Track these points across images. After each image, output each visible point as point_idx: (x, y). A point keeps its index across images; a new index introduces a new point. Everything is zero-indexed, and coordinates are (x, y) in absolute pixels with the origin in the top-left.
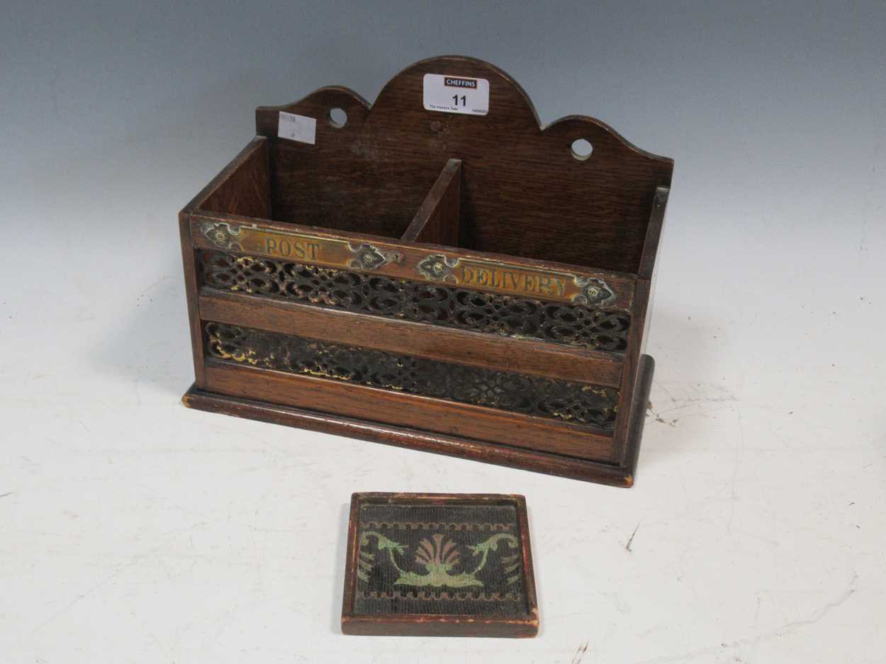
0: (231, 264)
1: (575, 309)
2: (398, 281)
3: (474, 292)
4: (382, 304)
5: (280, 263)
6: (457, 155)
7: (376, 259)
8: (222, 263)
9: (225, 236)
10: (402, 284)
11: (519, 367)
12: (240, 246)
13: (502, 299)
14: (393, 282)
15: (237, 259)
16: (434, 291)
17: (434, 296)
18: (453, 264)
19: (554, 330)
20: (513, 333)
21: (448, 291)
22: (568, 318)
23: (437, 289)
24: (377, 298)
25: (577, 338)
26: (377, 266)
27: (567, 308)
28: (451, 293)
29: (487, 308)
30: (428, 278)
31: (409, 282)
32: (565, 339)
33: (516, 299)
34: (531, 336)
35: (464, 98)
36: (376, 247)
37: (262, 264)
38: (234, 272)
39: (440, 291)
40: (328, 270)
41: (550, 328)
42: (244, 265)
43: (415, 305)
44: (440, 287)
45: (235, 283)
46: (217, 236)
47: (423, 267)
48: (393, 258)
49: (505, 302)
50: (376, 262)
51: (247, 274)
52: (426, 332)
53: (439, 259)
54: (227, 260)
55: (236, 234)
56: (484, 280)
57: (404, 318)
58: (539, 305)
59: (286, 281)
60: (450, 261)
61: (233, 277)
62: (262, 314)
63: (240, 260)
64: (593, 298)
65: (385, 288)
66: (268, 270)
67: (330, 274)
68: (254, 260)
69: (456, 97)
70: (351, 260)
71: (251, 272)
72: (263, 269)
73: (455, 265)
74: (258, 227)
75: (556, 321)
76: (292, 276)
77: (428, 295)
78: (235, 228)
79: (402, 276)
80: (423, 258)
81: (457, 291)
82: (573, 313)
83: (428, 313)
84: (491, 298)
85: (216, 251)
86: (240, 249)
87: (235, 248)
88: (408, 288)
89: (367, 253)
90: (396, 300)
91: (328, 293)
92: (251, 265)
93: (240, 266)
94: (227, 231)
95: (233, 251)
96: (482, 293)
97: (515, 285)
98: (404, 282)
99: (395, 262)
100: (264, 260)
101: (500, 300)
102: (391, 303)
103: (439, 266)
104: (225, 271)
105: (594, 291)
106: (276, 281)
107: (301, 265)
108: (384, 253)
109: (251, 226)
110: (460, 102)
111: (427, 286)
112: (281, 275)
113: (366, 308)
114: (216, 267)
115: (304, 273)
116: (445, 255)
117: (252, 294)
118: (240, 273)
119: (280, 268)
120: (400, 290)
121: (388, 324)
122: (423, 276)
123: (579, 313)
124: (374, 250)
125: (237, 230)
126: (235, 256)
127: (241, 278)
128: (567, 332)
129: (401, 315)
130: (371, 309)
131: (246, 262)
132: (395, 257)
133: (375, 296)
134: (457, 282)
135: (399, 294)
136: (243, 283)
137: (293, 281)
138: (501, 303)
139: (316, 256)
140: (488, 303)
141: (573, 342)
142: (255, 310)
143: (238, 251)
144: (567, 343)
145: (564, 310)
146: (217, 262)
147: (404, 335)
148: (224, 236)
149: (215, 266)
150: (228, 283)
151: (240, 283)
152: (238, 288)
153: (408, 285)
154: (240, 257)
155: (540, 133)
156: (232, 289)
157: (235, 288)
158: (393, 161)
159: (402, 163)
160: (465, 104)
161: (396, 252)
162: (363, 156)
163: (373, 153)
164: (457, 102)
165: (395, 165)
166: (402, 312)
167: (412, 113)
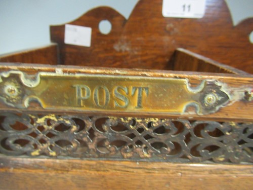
0: (30, 126)
2: (228, 123)
4: (203, 151)
5: (91, 117)
7: (220, 98)
8: (20, 127)
9: (18, 89)
12: (40, 100)
14: (221, 126)
15: (37, 120)
24: (198, 145)
26: (217, 108)
31: (240, 123)
35: (189, 7)
36: (223, 83)
37: (68, 122)
38: (34, 135)
40: (147, 121)
42: (46, 126)
45: (36, 147)
46: (6, 90)
48: (241, 95)
50: (219, 103)
51: (50, 135)
54: (25, 122)
55: (33, 85)
59: (96, 138)
61: (33, 141)
62: (69, 178)
63: (41, 121)
65: (210, 134)
66: (75, 128)
67: (149, 125)
68: (57, 118)
69: (184, 6)
70: (188, 103)
71: (55, 132)
72: (68, 128)
74: (65, 72)
76: (104, 131)
78: (32, 76)
85: (9, 112)
86: (40, 105)
87: (33, 105)
88: (237, 130)
89: (211, 92)
90: (220, 145)
91: (144, 146)
92: (54, 125)
93: (41, 128)
94: (20, 83)
95: (30, 109)
98: (233, 124)
100: (70, 116)
102: (213, 148)
104: (23, 135)
106: (85, 139)
107: (115, 118)
108: (230, 90)
109: (54, 71)
110: (187, 9)
112: (91, 131)
113: (185, 157)
114: (12, 132)
115: (120, 127)
117: (56, 157)
118: (41, 135)
119: (89, 124)
120: (228, 133)
124: (221, 87)
125: (34, 79)
126: (33, 117)
127: (43, 141)
130: (189, 157)
131: (49, 122)
132: (243, 94)
133: (198, 143)
136: (45, 146)
137: (106, 137)
139: (143, 102)
142: (61, 176)
143: (37, 109)
146: (11, 126)
148: (16, 90)
149: (10, 131)
150: (27, 149)
151: (41, 146)
152: (39, 152)
153: (238, 127)
154: (40, 116)
156: (33, 154)
157: (36, 153)
158: (140, 53)
159: (146, 54)
160: (189, 10)
161: (245, 87)
162: (121, 51)
163: (128, 49)
164: (184, 10)
165: (142, 56)
166: (223, 156)
167: (155, 19)
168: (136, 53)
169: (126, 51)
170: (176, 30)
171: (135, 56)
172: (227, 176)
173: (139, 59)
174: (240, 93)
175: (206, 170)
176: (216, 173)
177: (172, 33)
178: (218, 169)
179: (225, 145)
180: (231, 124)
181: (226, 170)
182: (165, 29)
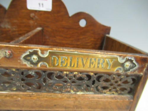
1: (111, 76)
2: (10, 69)
3: (57, 72)
6: (40, 26)
10: (13, 71)
11: (81, 108)
13: (72, 74)
14: (7, 70)
16: (33, 73)
17: (33, 76)
18: (45, 55)
19: (99, 88)
20: (78, 91)
21: (42, 73)
22: (107, 80)
23: (35, 72)
25: (110, 90)
27: (107, 76)
28: (44, 74)
29: (64, 80)
30: (29, 65)
31: (18, 69)
32: (105, 91)
33: (80, 73)
34: (87, 92)
35: (43, 4)
39: (37, 73)
41: (97, 87)
43: (22, 83)
44: (37, 71)
47: (25, 58)
48: (3, 54)
49: (75, 76)
52: (29, 98)
53: (35, 53)
56: (66, 64)
57: (16, 91)
58: (93, 75)
60: (42, 53)
64: (126, 69)
69: (39, 4)
73: (46, 55)
75: (100, 83)
77: (30, 76)
79: (11, 66)
80: (24, 52)
81: (47, 73)
82: (110, 78)
83: (30, 86)
84: (67, 74)
88: (17, 73)
96: (62, 72)
97: (84, 65)
98: (14, 70)
99: (5, 57)
101: (72, 75)
103: (35, 57)
105: (128, 64)
110: (41, 5)
111: (29, 71)
116: (40, 49)
120: (13, 75)
121: (6, 96)
122: (25, 65)
123: (113, 78)
128: (105, 88)
129: (15, 89)
132: (5, 53)
134: (48, 66)
135: (12, 77)
138: (71, 76)
140: (65, 77)
141: (108, 93)
144: (105, 93)
145: (106, 76)
147: (16, 101)
155: (69, 17)
158: (17, 30)
159: (21, 31)
160: (43, 6)
161: (4, 50)
162: (5, 28)
163: (9, 27)
164: (40, 6)
165: (18, 31)
166: (15, 87)
167: (23, 11)
168: (14, 29)
169: (8, 28)
170: (36, 17)
171: (15, 31)
172: (15, 98)
173: (17, 33)
174: (3, 53)
175: (4, 95)
176: (9, 97)
177: (34, 19)
178: (11, 95)
179: (14, 82)
180: (12, 70)
181: (15, 95)
182: (30, 17)
